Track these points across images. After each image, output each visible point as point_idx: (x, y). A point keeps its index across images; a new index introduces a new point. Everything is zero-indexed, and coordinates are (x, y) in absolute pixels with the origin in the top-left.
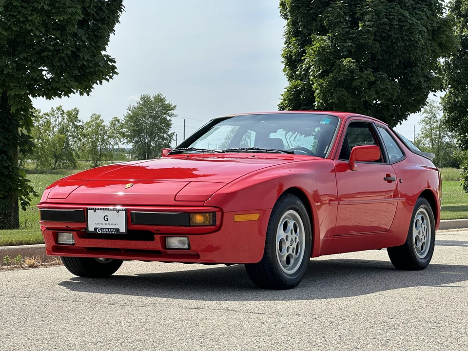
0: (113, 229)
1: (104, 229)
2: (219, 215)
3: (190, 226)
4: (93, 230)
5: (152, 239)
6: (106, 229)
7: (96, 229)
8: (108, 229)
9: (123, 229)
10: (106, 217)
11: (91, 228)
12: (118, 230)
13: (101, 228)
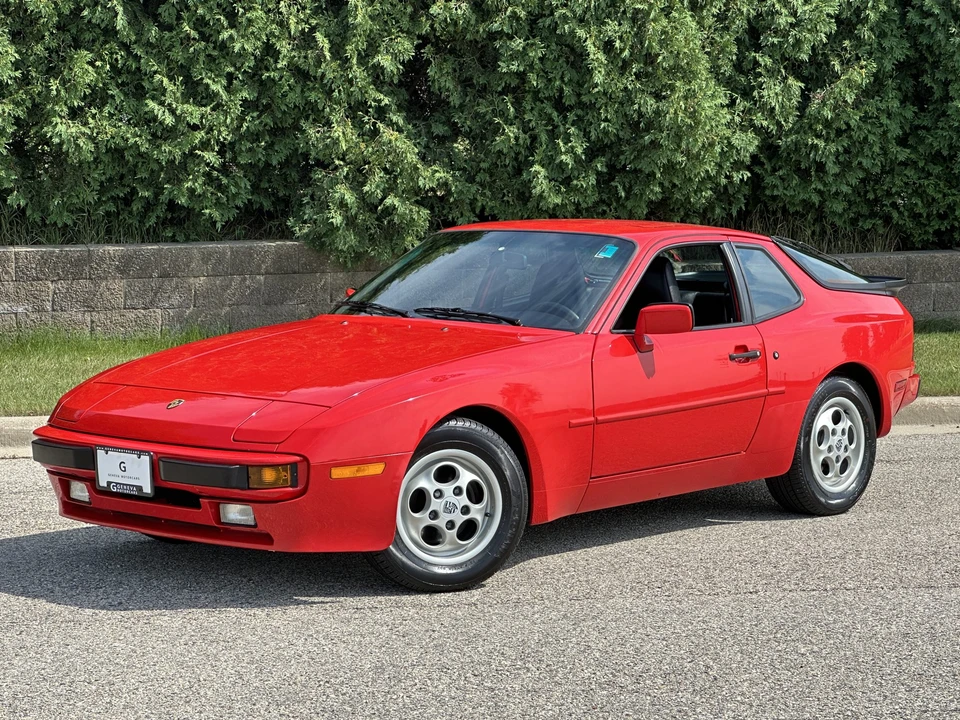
0: (134, 486)
1: (120, 484)
2: (302, 468)
3: (249, 489)
4: (105, 485)
5: (198, 506)
6: (124, 484)
7: (109, 483)
8: (127, 485)
9: (147, 489)
10: (122, 465)
11: (103, 483)
12: (140, 488)
13: (117, 483)
